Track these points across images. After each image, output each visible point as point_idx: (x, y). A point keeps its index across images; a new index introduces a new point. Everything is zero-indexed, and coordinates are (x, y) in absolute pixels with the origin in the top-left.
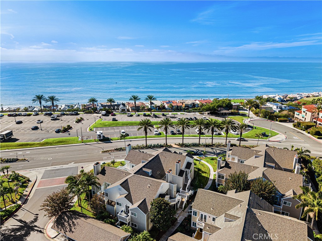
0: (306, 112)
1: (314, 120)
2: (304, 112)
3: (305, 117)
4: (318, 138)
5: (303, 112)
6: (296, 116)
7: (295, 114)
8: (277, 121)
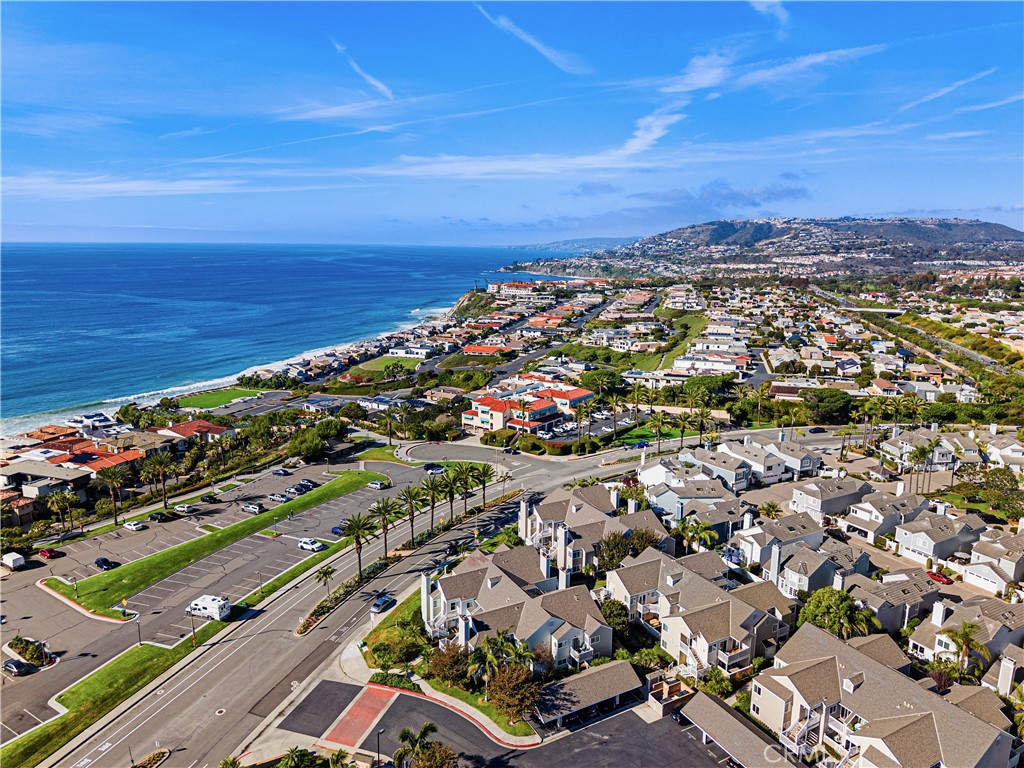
0: (491, 412)
1: (508, 424)
2: (483, 412)
3: (491, 421)
4: (540, 454)
5: (480, 412)
6: (464, 421)
7: (463, 418)
8: (446, 439)
